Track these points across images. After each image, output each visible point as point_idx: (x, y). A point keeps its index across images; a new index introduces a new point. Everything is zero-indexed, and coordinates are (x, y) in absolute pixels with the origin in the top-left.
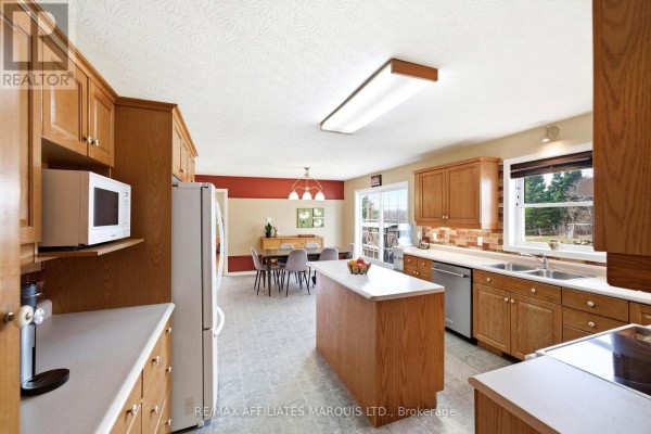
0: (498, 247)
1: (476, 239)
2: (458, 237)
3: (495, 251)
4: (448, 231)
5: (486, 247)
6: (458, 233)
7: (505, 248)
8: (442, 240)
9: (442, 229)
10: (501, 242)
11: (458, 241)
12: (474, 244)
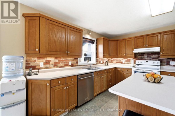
0: (76, 65)
1: (68, 62)
2: (59, 63)
3: (75, 66)
4: (52, 60)
5: (72, 65)
6: (59, 61)
7: (79, 64)
8: (48, 66)
9: (48, 59)
10: (77, 62)
11: (59, 65)
12: (68, 65)
